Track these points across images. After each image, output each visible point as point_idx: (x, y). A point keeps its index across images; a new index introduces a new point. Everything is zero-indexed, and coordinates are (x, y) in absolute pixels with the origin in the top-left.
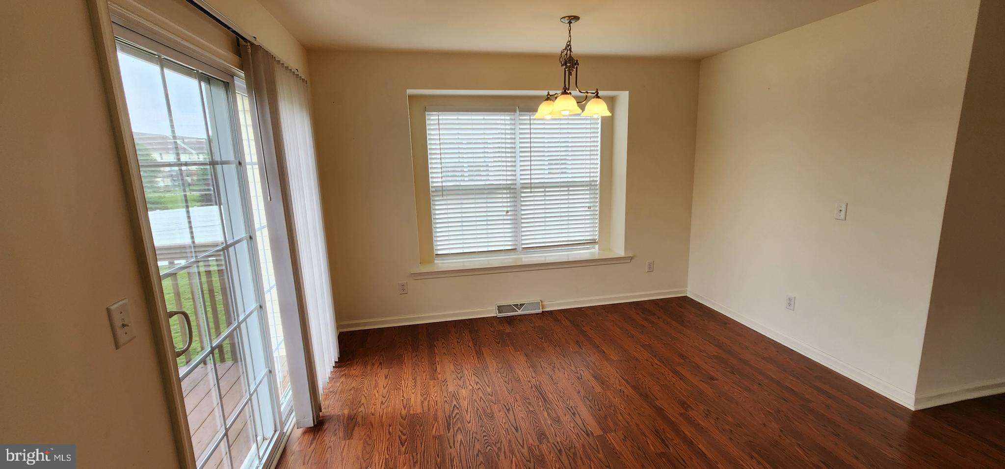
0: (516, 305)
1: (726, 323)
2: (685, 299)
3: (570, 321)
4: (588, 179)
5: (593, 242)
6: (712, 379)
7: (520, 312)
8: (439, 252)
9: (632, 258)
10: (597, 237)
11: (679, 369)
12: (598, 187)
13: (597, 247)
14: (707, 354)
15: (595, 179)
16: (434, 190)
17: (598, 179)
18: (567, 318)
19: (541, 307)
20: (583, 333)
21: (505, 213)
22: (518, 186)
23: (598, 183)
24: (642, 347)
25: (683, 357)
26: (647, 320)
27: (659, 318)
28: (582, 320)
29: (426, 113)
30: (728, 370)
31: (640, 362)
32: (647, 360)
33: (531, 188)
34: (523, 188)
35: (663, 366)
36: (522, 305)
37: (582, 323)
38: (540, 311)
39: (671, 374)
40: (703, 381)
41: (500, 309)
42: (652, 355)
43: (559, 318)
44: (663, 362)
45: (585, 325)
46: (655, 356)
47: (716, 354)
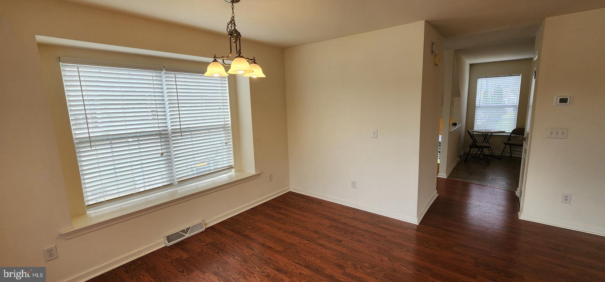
0: (183, 231)
1: (321, 203)
2: (290, 193)
3: (231, 230)
4: (223, 123)
5: (230, 168)
6: (340, 241)
7: (187, 236)
8: (90, 203)
9: (260, 174)
10: (232, 164)
11: (320, 241)
12: (230, 128)
13: (233, 170)
14: (326, 226)
15: (227, 123)
16: (77, 141)
17: (230, 122)
18: (228, 229)
19: (204, 226)
20: (247, 237)
21: (160, 156)
22: (170, 131)
23: (230, 125)
24: (290, 234)
25: (316, 232)
26: (281, 214)
27: (286, 210)
28: (239, 226)
29: (61, 64)
30: (342, 232)
31: (297, 246)
32: (300, 243)
33: (181, 132)
34: (173, 133)
35: (310, 243)
36: (188, 229)
37: (241, 229)
38: (204, 229)
39: (319, 247)
40: (337, 245)
41: (169, 239)
42: (300, 238)
43: (222, 230)
44: (309, 240)
45: (244, 230)
46: (302, 238)
47: (330, 224)
